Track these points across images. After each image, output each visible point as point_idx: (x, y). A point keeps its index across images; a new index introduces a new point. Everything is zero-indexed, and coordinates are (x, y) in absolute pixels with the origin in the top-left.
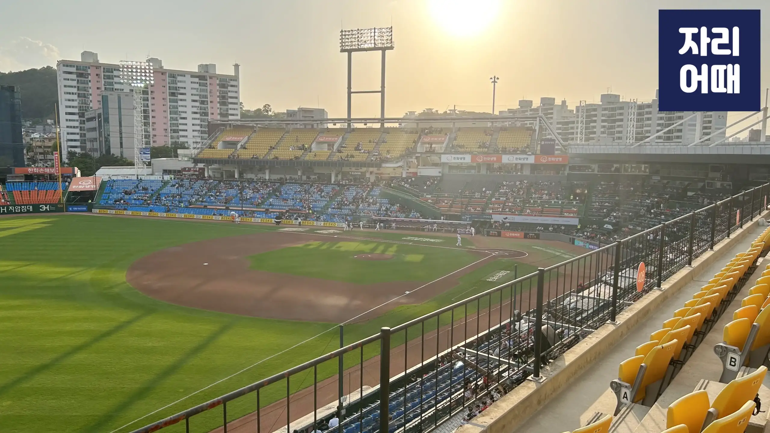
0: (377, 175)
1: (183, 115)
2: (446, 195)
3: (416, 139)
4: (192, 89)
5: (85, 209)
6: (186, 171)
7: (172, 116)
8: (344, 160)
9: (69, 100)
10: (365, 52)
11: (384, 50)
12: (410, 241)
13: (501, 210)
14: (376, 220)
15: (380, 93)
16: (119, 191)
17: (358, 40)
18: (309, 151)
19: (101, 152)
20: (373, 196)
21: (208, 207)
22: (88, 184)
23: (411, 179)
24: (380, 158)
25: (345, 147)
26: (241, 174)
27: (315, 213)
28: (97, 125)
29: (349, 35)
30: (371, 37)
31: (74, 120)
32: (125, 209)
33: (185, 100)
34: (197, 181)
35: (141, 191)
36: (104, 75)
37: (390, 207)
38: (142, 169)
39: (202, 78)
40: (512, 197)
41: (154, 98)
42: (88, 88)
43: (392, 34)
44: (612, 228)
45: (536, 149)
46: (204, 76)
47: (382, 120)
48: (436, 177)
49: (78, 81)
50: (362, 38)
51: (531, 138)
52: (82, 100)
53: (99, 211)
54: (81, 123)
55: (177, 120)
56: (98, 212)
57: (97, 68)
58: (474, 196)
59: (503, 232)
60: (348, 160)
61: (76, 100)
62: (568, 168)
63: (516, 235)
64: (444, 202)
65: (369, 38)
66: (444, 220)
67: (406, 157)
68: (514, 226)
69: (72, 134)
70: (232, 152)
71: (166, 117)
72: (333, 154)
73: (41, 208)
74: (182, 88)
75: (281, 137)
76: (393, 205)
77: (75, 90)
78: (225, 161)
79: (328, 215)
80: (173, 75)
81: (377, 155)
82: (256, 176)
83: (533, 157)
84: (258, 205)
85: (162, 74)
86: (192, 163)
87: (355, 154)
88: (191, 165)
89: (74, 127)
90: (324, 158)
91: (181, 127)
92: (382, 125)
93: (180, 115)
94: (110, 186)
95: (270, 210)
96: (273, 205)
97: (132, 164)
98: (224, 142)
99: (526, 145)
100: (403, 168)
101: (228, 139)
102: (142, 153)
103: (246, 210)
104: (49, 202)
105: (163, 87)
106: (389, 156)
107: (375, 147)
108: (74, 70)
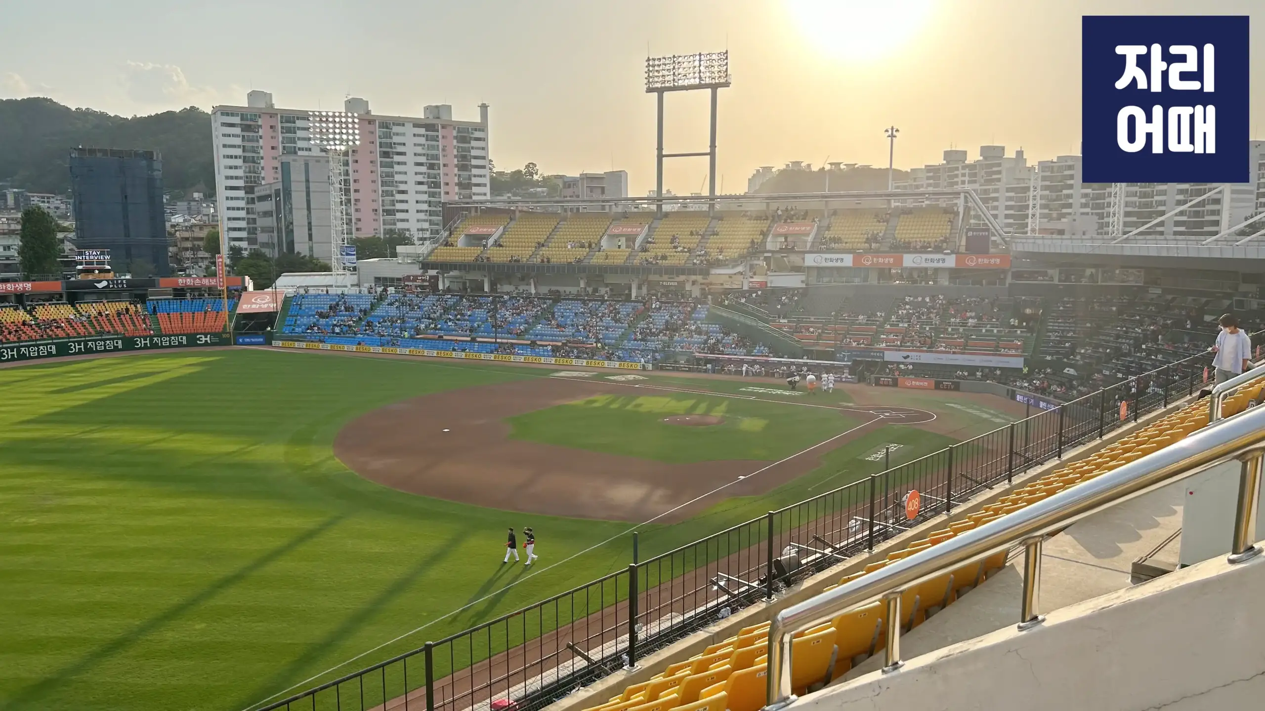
0: (703, 286)
1: (402, 187)
2: (812, 320)
3: (765, 229)
4: (415, 145)
5: (261, 340)
6: (410, 281)
7: (385, 188)
8: (651, 263)
9: (231, 168)
10: (685, 91)
11: (714, 87)
12: (752, 394)
13: (899, 343)
14: (701, 359)
15: (708, 157)
16: (310, 313)
17: (674, 74)
18: (597, 249)
19: (280, 249)
20: (696, 320)
21: (445, 337)
22: (264, 302)
23: (756, 292)
24: (708, 261)
25: (654, 243)
26: (493, 285)
27: (606, 348)
28: (274, 208)
29: (659, 66)
30: (695, 67)
31: (237, 198)
32: (321, 341)
33: (405, 163)
34: (427, 296)
35: (344, 313)
36: (282, 128)
37: (723, 339)
38: (343, 276)
39: (430, 127)
40: (918, 322)
41: (357, 161)
42: (257, 147)
43: (727, 64)
44: (1076, 374)
45: (958, 244)
46: (433, 125)
47: (712, 197)
48: (798, 289)
49: (243, 136)
50: (681, 70)
51: (952, 226)
52: (250, 167)
53: (283, 344)
54: (248, 203)
55: (393, 195)
56: (281, 345)
57: (271, 117)
58: (857, 320)
59: (901, 380)
60: (657, 263)
61: (240, 167)
62: (1010, 274)
63: (921, 384)
64: (808, 330)
65: (691, 69)
66: (808, 359)
67: (749, 258)
68: (920, 370)
69: (235, 219)
70: (479, 252)
71: (375, 191)
72: (633, 254)
73: (199, 339)
74: (400, 144)
75: (553, 227)
76: (727, 334)
77: (239, 152)
78: (469, 266)
79: (626, 350)
80: (387, 124)
81: (703, 256)
82: (516, 288)
83: (954, 256)
84: (519, 335)
85: (370, 123)
86: (420, 269)
87: (668, 254)
88: (416, 271)
89: (238, 209)
90: (619, 261)
91: (399, 206)
92: (712, 206)
93: (397, 186)
94: (297, 304)
95: (538, 343)
96: (542, 335)
97: (326, 268)
98: (468, 236)
99: (941, 238)
100: (745, 275)
101: (473, 231)
102: (344, 253)
103: (502, 343)
104: (210, 331)
105: (370, 143)
106: (721, 257)
107: (700, 242)
108: (237, 120)
